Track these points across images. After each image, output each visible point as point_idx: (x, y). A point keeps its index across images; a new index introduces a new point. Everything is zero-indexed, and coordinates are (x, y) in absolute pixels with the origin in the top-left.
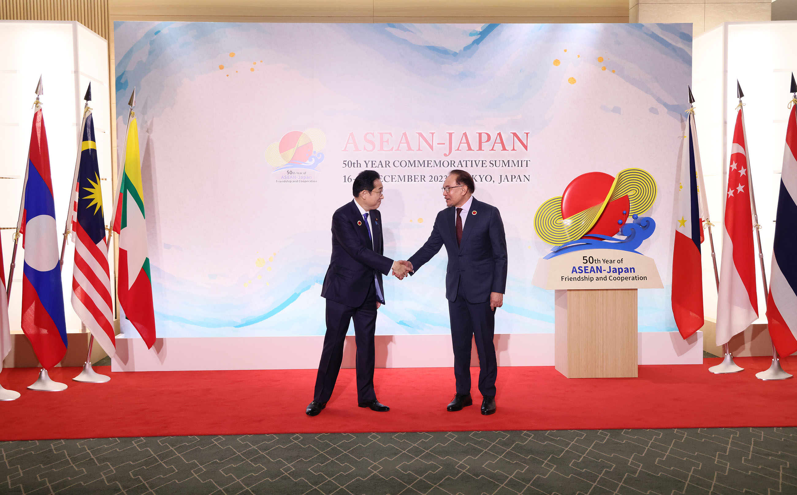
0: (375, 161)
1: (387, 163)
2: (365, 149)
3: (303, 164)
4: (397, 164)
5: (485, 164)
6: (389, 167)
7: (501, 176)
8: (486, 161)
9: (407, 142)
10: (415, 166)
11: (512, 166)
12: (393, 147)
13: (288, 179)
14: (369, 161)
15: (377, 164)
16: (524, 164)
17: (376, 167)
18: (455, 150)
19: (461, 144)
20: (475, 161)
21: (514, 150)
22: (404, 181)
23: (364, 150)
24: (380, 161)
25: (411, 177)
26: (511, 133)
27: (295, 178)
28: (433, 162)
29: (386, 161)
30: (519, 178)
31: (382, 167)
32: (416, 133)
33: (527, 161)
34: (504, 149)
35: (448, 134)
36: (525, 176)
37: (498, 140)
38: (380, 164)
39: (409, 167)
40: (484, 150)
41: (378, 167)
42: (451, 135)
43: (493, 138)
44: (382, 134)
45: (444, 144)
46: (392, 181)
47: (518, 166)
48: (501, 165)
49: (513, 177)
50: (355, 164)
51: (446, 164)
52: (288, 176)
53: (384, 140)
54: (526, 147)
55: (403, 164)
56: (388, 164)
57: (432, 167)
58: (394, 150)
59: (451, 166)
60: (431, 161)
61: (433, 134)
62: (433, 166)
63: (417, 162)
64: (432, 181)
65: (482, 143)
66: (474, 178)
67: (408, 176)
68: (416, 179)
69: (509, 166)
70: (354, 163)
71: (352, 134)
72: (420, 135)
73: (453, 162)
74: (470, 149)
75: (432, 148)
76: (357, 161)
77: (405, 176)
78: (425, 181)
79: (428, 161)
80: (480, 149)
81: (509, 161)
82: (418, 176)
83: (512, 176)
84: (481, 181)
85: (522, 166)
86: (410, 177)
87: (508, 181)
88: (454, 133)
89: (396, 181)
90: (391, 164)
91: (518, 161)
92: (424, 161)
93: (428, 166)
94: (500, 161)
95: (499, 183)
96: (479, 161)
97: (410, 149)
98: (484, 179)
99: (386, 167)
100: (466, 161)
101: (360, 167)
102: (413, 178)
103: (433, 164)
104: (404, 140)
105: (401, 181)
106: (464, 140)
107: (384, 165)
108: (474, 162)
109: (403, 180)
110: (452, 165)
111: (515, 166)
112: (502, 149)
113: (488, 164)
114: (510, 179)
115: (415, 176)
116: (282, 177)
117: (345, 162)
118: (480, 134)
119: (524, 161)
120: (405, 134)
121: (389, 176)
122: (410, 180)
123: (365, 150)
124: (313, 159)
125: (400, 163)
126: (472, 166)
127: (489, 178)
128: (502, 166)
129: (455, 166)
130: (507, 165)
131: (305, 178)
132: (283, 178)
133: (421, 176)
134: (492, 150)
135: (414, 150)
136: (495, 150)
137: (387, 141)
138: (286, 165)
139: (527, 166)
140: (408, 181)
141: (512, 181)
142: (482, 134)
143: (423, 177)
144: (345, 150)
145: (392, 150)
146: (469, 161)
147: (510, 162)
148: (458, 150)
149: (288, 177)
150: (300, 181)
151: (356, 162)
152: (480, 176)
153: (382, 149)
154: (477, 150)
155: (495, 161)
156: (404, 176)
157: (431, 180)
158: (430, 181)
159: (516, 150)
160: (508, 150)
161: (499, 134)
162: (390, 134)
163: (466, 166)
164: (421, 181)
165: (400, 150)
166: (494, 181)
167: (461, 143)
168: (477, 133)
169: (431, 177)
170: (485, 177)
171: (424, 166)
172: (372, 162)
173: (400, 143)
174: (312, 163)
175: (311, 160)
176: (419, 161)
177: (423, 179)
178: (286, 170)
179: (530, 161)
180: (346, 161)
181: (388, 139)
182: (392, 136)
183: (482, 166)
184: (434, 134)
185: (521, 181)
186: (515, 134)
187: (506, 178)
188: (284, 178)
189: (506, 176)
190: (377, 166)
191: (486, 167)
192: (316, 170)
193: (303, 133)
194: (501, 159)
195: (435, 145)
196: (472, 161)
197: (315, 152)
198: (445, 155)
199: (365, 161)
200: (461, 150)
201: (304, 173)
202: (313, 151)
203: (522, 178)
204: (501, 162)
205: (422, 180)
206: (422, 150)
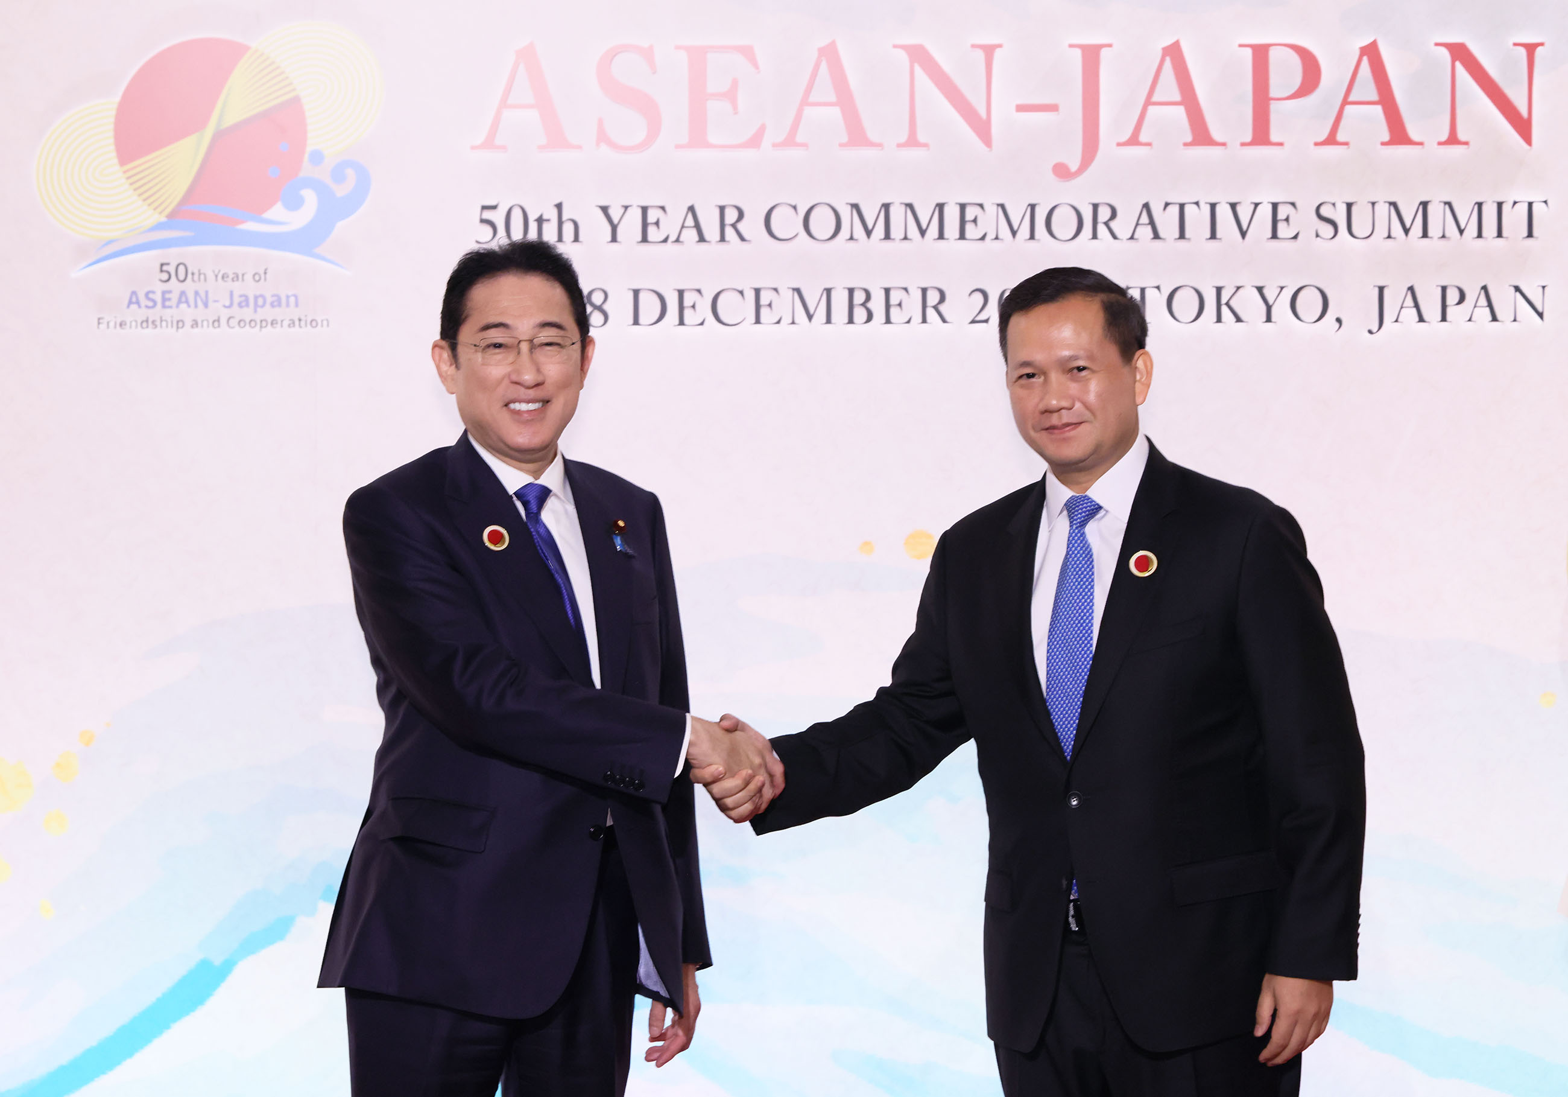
0: (663, 208)
1: (731, 216)
2: (602, 137)
3: (250, 226)
4: (786, 223)
5: (1287, 220)
6: (742, 239)
7: (1381, 289)
8: (1293, 204)
9: (845, 99)
10: (887, 236)
11: (1443, 236)
12: (762, 129)
13: (164, 306)
14: (626, 208)
15: (670, 225)
16: (1514, 219)
17: (665, 240)
18: (1119, 144)
19: (1152, 110)
20: (1233, 206)
21: (1453, 139)
22: (829, 321)
23: (598, 144)
24: (691, 209)
25: (868, 297)
26: (1437, 44)
27: (206, 305)
28: (992, 210)
29: (722, 209)
30: (1483, 301)
31: (702, 239)
32: (895, 46)
33: (1530, 204)
34: (1399, 135)
35: (1078, 52)
36: (1517, 289)
37: (1367, 88)
38: (690, 222)
39: (851, 238)
40: (1281, 144)
41: (677, 240)
42: (1091, 55)
43: (1333, 77)
44: (698, 57)
45: (1053, 108)
46: (758, 321)
47: (1480, 235)
48: (1381, 231)
49: (1453, 296)
50: (545, 226)
51: (1064, 224)
52: (164, 293)
53: (711, 88)
54: (1523, 127)
55: (822, 223)
56: (734, 226)
57: (983, 238)
58: (767, 142)
59: (1095, 236)
60: (981, 206)
61: (989, 51)
62: (991, 235)
63: (898, 214)
64: (986, 321)
65: (1272, 102)
66: (1227, 304)
67: (851, 291)
68: (894, 311)
69: (1425, 235)
70: (540, 221)
71: (527, 56)
72: (919, 55)
73: (1104, 214)
74: (1201, 136)
75: (982, 129)
76: (559, 206)
77: (833, 294)
78: (944, 321)
79: (963, 207)
80: (1261, 135)
81: (1424, 205)
82: (906, 289)
83: (1444, 289)
84: (1269, 319)
85: (1500, 234)
86: (859, 297)
87: (1421, 319)
88: (1110, 46)
89: (778, 322)
90: (752, 226)
91: (1480, 205)
92: (941, 207)
93: (962, 236)
94: (1373, 204)
95: (1370, 332)
96: (1256, 205)
97: (857, 137)
98: (1281, 308)
99: (723, 239)
100: (1182, 207)
101: (576, 239)
102: (877, 305)
103: (990, 220)
104: (824, 89)
105: (810, 317)
106: (1169, 88)
107: (711, 228)
108: (1224, 213)
109: (820, 314)
110: (1102, 229)
111: (1461, 232)
112: (1386, 137)
113: (1304, 220)
114: (1431, 307)
115: (887, 291)
116: (133, 300)
117: (487, 215)
118: (1261, 53)
119: (1515, 203)
120: (829, 53)
121: (741, 293)
122: (860, 314)
123: (604, 148)
124: (310, 197)
125: (802, 212)
126: (1213, 236)
127: (1310, 303)
128: (1389, 237)
129: (1115, 237)
130: (1417, 229)
131: (260, 301)
132: (138, 303)
133: (924, 291)
134: (1331, 140)
135: (880, 145)
136: (1346, 144)
137: (731, 95)
138: (159, 227)
139: (1530, 235)
140: (851, 321)
141: (1444, 319)
142: (1274, 54)
143: (933, 298)
144: (489, 143)
145: (755, 141)
146: (1197, 203)
147: (1436, 212)
148: (1134, 140)
149: (164, 300)
150: (233, 322)
151: (552, 214)
152: (1260, 289)
153: (698, 138)
154: (1243, 144)
155: (1349, 206)
156: (828, 291)
157: (982, 317)
158: (973, 322)
159: (1466, 143)
160: (1421, 144)
161: (1371, 52)
162: (747, 52)
163: (1182, 235)
164: (924, 321)
165: (804, 145)
166: (1339, 320)
167: (1148, 102)
168: (1241, 46)
169: (979, 298)
170: (1287, 295)
171: (941, 236)
172: (645, 210)
173: (805, 102)
174: (298, 219)
175: (295, 204)
176: (910, 206)
177: (935, 308)
178: (154, 257)
179: (1545, 202)
180: (494, 207)
181: (735, 83)
182: (756, 66)
183: (1274, 236)
184: (998, 53)
185: (1494, 319)
186: (1460, 53)
187: (1409, 302)
188: (144, 302)
189: (1411, 289)
190: (673, 238)
191: (1295, 237)
192: (324, 259)
193: (247, 48)
194: (1383, 197)
195: (1002, 115)
196: (1213, 206)
197: (317, 157)
198: (1062, 172)
199: (605, 209)
200: (1149, 144)
201: (257, 278)
202: (309, 149)
203: (1504, 298)
204: (1382, 209)
205: (931, 313)
206: (926, 145)
